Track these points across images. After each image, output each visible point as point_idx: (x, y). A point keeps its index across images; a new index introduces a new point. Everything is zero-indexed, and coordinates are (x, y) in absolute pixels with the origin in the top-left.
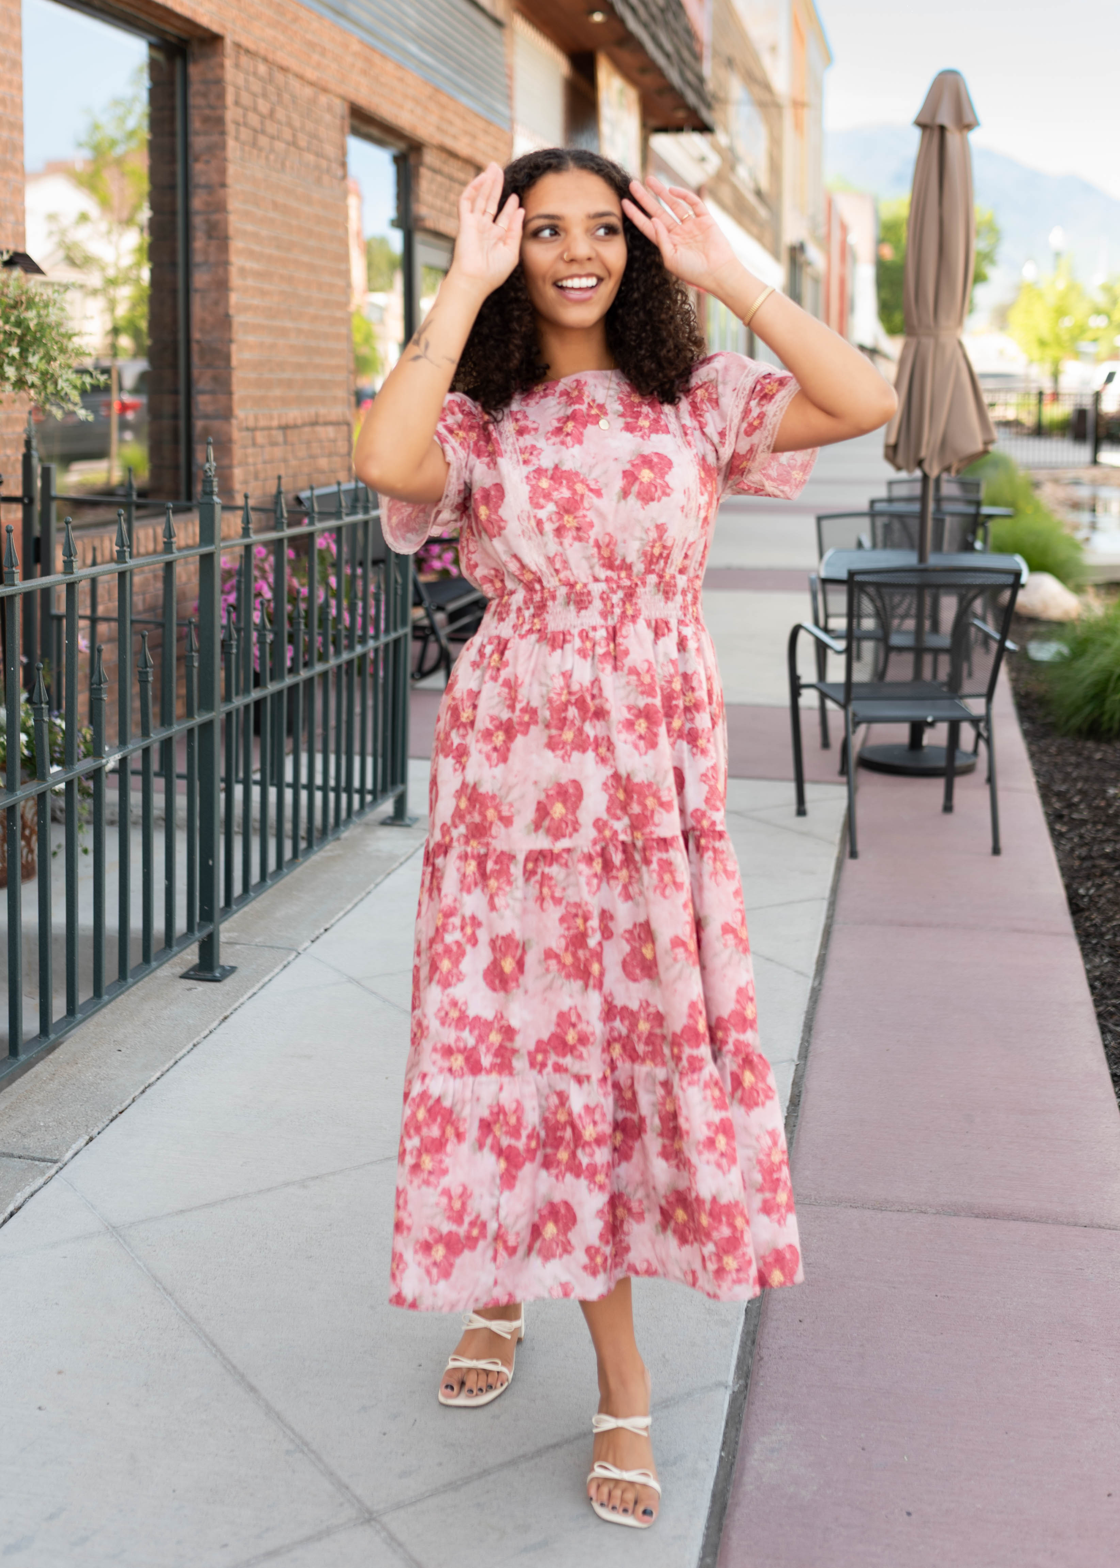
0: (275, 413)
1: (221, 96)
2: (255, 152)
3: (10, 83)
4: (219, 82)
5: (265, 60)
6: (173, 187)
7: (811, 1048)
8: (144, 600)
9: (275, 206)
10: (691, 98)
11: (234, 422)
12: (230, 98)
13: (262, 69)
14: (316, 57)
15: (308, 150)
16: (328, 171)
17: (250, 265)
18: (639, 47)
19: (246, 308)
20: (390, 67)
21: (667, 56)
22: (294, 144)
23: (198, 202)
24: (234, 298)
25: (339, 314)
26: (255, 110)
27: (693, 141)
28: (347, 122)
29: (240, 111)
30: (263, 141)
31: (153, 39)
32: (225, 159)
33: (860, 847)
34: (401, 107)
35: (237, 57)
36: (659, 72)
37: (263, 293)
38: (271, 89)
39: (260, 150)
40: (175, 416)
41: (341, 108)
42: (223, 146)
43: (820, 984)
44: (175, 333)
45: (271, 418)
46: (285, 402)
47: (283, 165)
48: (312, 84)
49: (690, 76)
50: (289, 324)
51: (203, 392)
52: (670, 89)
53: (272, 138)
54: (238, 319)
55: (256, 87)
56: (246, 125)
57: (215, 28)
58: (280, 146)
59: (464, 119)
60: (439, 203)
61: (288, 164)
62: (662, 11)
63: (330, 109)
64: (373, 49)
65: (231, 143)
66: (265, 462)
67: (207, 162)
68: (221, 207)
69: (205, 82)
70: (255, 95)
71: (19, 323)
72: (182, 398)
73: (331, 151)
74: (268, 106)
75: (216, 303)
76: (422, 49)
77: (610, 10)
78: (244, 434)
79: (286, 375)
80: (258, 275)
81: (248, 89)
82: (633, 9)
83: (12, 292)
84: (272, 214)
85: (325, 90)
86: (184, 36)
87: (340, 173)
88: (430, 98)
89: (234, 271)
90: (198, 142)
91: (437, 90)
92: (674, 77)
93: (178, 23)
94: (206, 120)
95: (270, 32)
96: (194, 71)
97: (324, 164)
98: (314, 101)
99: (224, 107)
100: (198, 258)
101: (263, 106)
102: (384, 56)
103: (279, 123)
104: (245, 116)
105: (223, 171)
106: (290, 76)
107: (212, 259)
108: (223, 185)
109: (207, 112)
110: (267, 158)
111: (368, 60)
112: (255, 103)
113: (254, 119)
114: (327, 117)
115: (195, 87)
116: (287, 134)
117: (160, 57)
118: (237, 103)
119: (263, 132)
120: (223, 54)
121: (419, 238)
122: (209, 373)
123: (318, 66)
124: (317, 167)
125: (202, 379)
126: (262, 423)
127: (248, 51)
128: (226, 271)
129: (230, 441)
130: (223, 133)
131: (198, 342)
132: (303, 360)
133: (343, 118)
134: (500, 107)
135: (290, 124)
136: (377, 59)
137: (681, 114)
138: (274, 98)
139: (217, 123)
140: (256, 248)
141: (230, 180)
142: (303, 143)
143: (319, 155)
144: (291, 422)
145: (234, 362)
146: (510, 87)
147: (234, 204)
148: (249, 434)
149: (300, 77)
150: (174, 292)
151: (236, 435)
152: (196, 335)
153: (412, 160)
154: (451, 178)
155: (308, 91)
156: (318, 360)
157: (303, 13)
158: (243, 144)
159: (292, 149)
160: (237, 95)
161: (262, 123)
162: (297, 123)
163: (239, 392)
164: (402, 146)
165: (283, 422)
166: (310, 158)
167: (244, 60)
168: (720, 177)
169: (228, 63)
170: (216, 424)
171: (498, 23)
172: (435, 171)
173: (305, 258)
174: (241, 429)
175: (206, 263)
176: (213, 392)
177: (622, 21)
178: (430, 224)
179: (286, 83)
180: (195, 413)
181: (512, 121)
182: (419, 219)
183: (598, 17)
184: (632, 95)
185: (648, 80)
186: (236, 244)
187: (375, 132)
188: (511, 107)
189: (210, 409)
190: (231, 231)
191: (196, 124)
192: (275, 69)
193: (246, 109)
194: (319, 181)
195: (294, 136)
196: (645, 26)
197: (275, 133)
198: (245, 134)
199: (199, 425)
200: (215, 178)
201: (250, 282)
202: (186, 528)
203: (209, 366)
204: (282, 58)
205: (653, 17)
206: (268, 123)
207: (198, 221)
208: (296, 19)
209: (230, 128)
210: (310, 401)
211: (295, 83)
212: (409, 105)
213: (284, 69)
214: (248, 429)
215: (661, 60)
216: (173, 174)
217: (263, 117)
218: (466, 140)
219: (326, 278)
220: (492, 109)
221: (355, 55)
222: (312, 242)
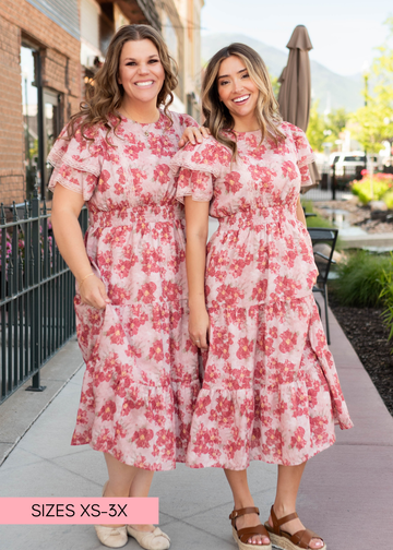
14: (9, 8)
15: (6, 51)
16: (14, 60)
20: (36, 12)
21: (144, 5)
22: (1, 48)
28: (20, 38)
34: (39, 31)
36: (143, 14)
41: (18, 31)
48: (8, 20)
59: (63, 35)
60: (52, 74)
63: (14, 32)
64: (30, 4)
73: (15, 51)
76: (48, 3)
85: (12, 23)
87: (18, 61)
88: (50, 26)
91: (53, 23)
92: (147, 15)
97: (12, 57)
98: (8, 29)
102: (34, 7)
111: (28, 9)
114: (13, 36)
121: (45, 90)
123: (10, 12)
124: (10, 58)
132: (6, 146)
133: (19, 36)
134: (76, 30)
136: (31, 9)
142: (5, 48)
143: (10, 53)
146: (79, 20)
149: (4, 17)
153: (41, 55)
154: (57, 63)
155: (6, 24)
156: (11, 146)
162: (2, 39)
164: (37, 48)
166: (7, 54)
172: (51, 60)
173: (7, 100)
178: (50, 84)
181: (79, 35)
182: (45, 82)
185: (135, 16)
187: (27, 42)
188: (79, 29)
194: (11, 65)
210: (9, 165)
211: (1, 20)
212: (43, 29)
215: (143, 8)
218: (64, 45)
219: (14, 109)
220: (73, 31)
221: (24, 7)
222: (9, 93)
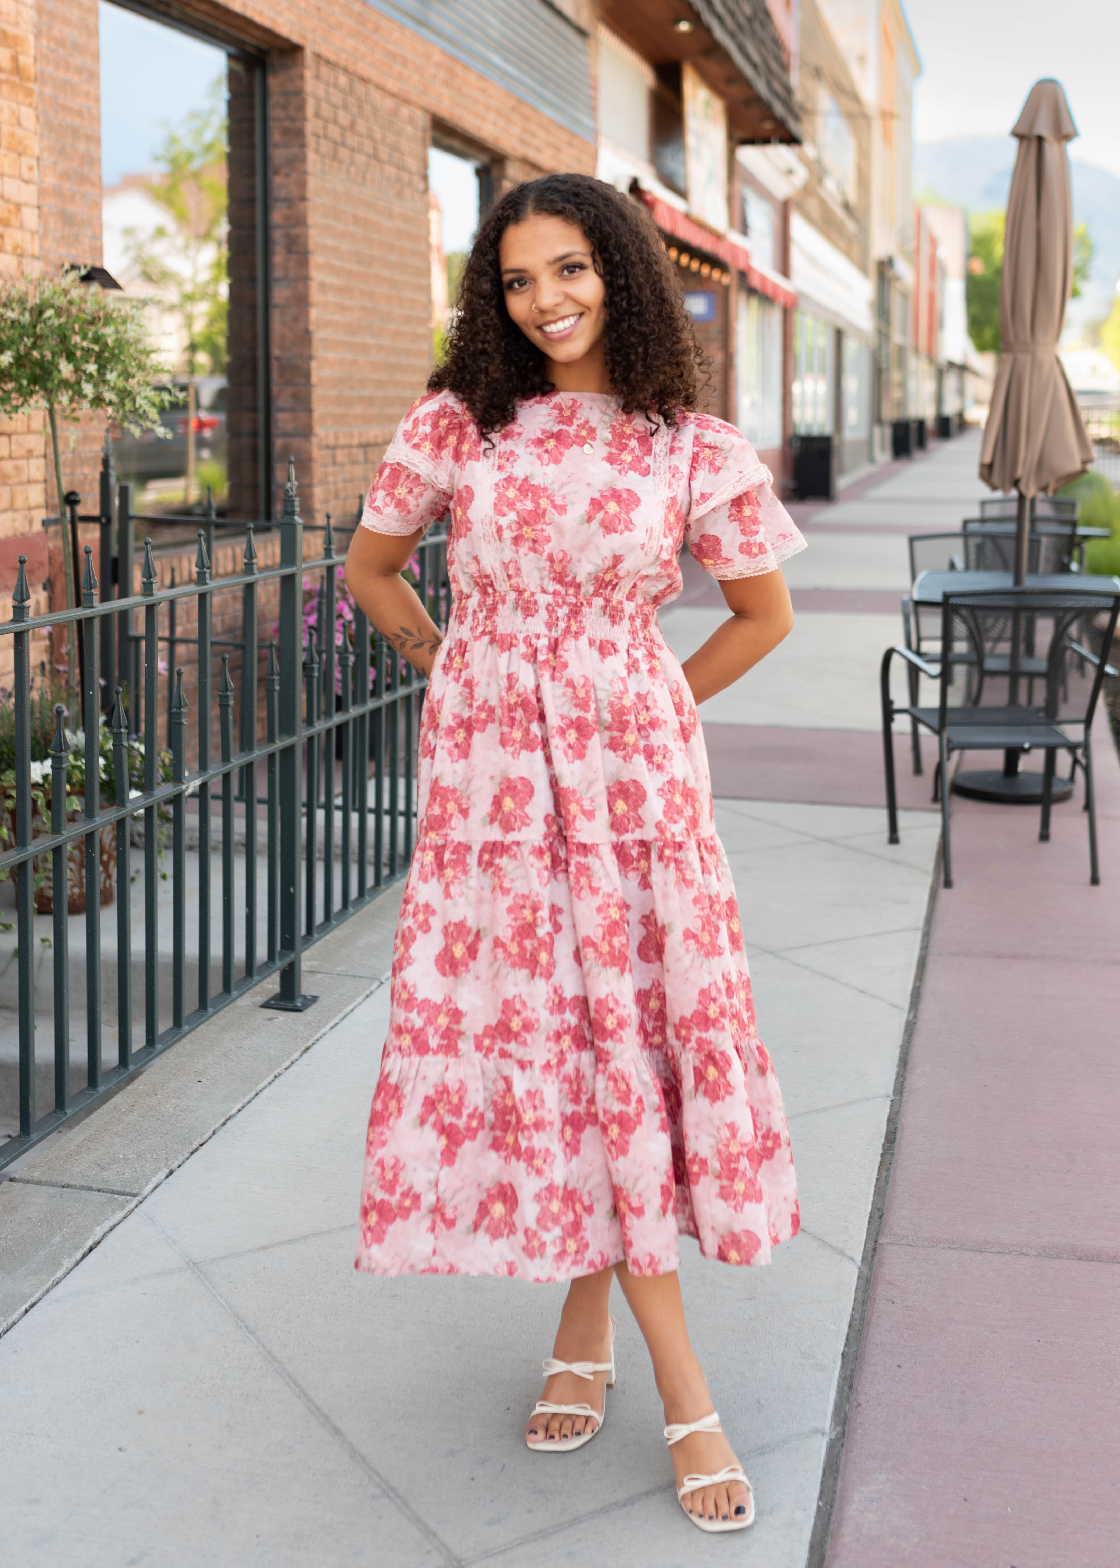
0: (356, 431)
1: (301, 107)
2: (335, 165)
3: (87, 94)
4: (299, 94)
5: (346, 71)
6: (252, 201)
7: (907, 1083)
8: (223, 621)
9: (356, 220)
10: (779, 109)
11: (314, 440)
12: (310, 110)
13: (343, 80)
14: (397, 68)
15: (390, 163)
16: (410, 184)
17: (330, 280)
18: (725, 57)
19: (327, 324)
20: (472, 78)
21: (755, 66)
22: (375, 156)
23: (277, 216)
24: (314, 314)
25: (420, 330)
26: (335, 122)
27: (781, 153)
28: (429, 134)
29: (320, 123)
30: (344, 153)
31: (232, 50)
32: (305, 173)
33: (955, 876)
34: (483, 118)
35: (317, 68)
36: (746, 83)
37: (344, 309)
38: (352, 100)
39: (341, 162)
40: (254, 434)
41: (423, 120)
42: (303, 159)
43: (915, 1017)
44: (254, 349)
45: (352, 436)
46: (366, 419)
47: (364, 179)
48: (393, 95)
49: (777, 87)
50: (369, 340)
51: (282, 410)
52: (756, 100)
53: (353, 150)
54: (318, 335)
55: (337, 98)
56: (326, 137)
57: (295, 38)
58: (361, 158)
59: (547, 130)
61: (368, 177)
62: (750, 20)
63: (411, 121)
64: (455, 59)
65: (311, 156)
66: (345, 481)
67: (287, 175)
68: (301, 221)
69: (285, 93)
70: (335, 107)
71: (97, 340)
72: (261, 416)
73: (412, 163)
74: (349, 117)
75: (296, 319)
76: (505, 59)
77: (695, 18)
78: (325, 452)
79: (366, 393)
80: (339, 290)
81: (328, 101)
82: (720, 19)
83: (90, 307)
84: (352, 228)
85: (406, 101)
86: (264, 46)
87: (421, 186)
88: (513, 109)
89: (314, 286)
90: (278, 155)
91: (520, 101)
92: (761, 87)
93: (258, 34)
94: (285, 132)
95: (351, 43)
96: (273, 82)
97: (405, 177)
98: (395, 113)
99: (304, 119)
100: (277, 273)
101: (344, 118)
102: (466, 67)
103: (360, 135)
104: (325, 128)
105: (302, 185)
106: (371, 88)
107: (292, 273)
108: (303, 199)
109: (287, 124)
110: (348, 171)
111: (451, 72)
112: (335, 114)
113: (334, 132)
114: (409, 129)
115: (275, 99)
116: (368, 147)
117: (239, 68)
118: (317, 115)
119: (344, 144)
120: (303, 65)
122: (289, 390)
123: (400, 77)
124: (399, 180)
125: (282, 396)
126: (343, 441)
127: (328, 62)
128: (306, 287)
129: (310, 459)
130: (303, 145)
131: (278, 359)
132: (384, 377)
133: (424, 130)
134: (584, 119)
135: (371, 137)
136: (459, 70)
137: (768, 126)
138: (355, 110)
139: (297, 135)
140: (337, 263)
141: (310, 194)
142: (384, 156)
143: (400, 167)
144: (372, 439)
145: (314, 379)
146: (594, 99)
147: (314, 218)
148: (329, 452)
149: (381, 88)
150: (253, 307)
151: (316, 453)
152: (276, 351)
153: (495, 173)
155: (389, 103)
156: (399, 377)
157: (384, 23)
158: (324, 156)
159: (373, 161)
160: (318, 107)
161: (343, 135)
162: (378, 135)
163: (319, 410)
164: (485, 158)
165: (364, 440)
166: (391, 171)
167: (325, 71)
168: (808, 190)
169: (308, 74)
170: (296, 442)
171: (582, 33)
173: (386, 273)
174: (321, 448)
175: (285, 278)
176: (292, 410)
177: (708, 31)
179: (367, 94)
180: (275, 431)
181: (596, 133)
183: (684, 27)
184: (718, 106)
185: (735, 90)
186: (317, 259)
187: (457, 144)
188: (595, 119)
189: (290, 427)
190: (311, 245)
191: (276, 136)
192: (356, 80)
193: (326, 121)
194: (400, 194)
195: (375, 148)
196: (732, 35)
197: (356, 146)
198: (326, 147)
199: (278, 443)
200: (295, 191)
201: (331, 297)
202: (265, 548)
203: (289, 383)
204: (362, 68)
205: (739, 26)
206: (349, 135)
207: (277, 235)
208: (377, 29)
209: (310, 140)
210: (391, 418)
211: (376, 95)
212: (492, 116)
213: (365, 80)
214: (328, 447)
215: (748, 71)
216: (252, 187)
217: (343, 128)
218: (549, 152)
219: (408, 294)
220: (576, 121)
221: (438, 65)
222: (393, 257)
